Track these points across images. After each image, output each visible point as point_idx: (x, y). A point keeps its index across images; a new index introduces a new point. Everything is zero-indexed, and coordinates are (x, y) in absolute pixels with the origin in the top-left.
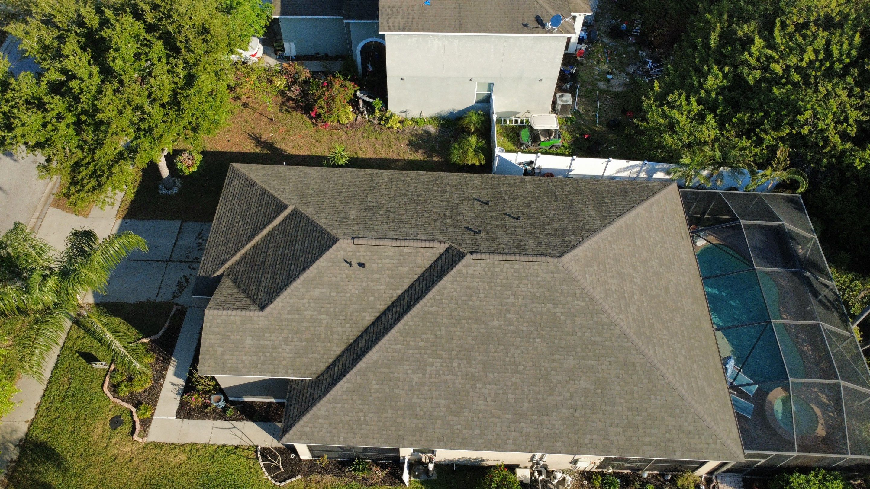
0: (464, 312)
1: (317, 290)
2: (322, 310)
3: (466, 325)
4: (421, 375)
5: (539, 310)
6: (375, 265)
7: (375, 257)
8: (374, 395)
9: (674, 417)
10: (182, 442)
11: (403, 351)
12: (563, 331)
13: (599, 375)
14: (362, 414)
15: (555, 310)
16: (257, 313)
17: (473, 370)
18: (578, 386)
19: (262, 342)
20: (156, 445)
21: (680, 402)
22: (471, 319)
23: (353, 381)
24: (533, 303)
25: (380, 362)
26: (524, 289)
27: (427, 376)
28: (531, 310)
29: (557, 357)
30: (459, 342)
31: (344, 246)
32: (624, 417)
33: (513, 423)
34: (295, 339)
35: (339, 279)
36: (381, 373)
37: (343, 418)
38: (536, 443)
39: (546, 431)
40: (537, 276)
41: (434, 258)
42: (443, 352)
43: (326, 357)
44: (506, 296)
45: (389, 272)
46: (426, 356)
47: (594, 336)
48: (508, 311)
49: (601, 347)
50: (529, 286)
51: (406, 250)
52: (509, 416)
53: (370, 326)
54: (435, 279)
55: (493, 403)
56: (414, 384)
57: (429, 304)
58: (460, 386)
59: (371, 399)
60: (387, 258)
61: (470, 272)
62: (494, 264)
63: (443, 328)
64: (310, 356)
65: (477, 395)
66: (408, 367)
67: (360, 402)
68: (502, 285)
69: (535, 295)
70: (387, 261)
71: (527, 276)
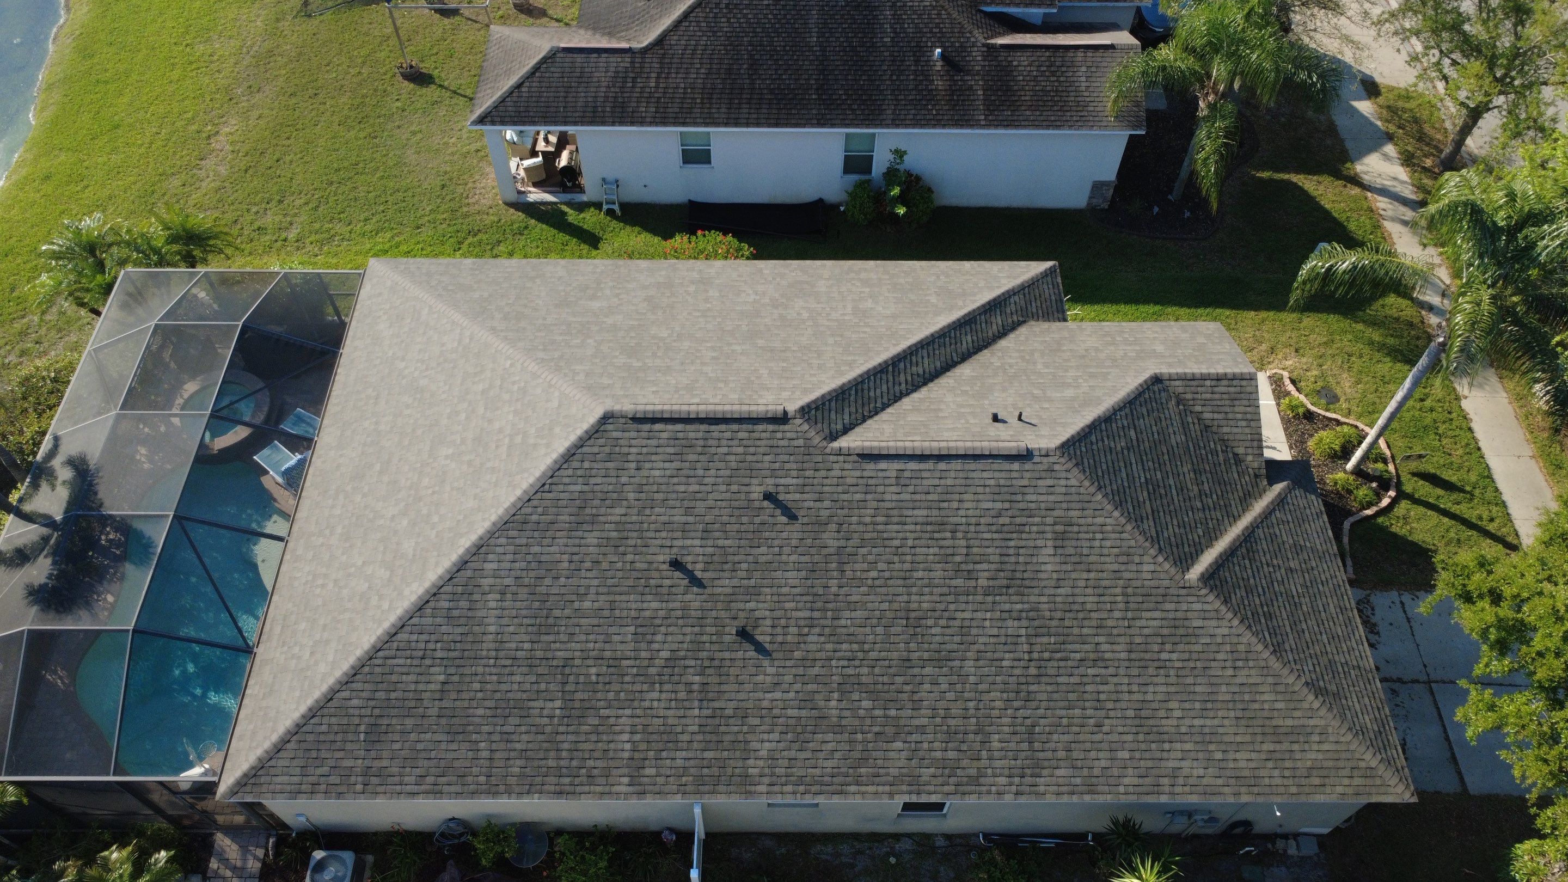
16: (1164, 371)
22: (783, 351)
28: (673, 360)
38: (679, 266)
39: (663, 273)
40: (657, 392)
41: (858, 429)
42: (827, 324)
43: (1022, 339)
44: (719, 372)
46: (856, 321)
47: (564, 340)
48: (715, 358)
49: (556, 332)
50: (674, 382)
52: (718, 281)
53: (960, 363)
54: (853, 392)
55: (743, 289)
56: (870, 300)
58: (796, 300)
59: (935, 290)
61: (787, 393)
62: (741, 401)
63: (831, 342)
64: (1048, 339)
65: (769, 295)
66: (883, 311)
68: (725, 382)
69: (664, 374)
70: (950, 426)
71: (677, 391)
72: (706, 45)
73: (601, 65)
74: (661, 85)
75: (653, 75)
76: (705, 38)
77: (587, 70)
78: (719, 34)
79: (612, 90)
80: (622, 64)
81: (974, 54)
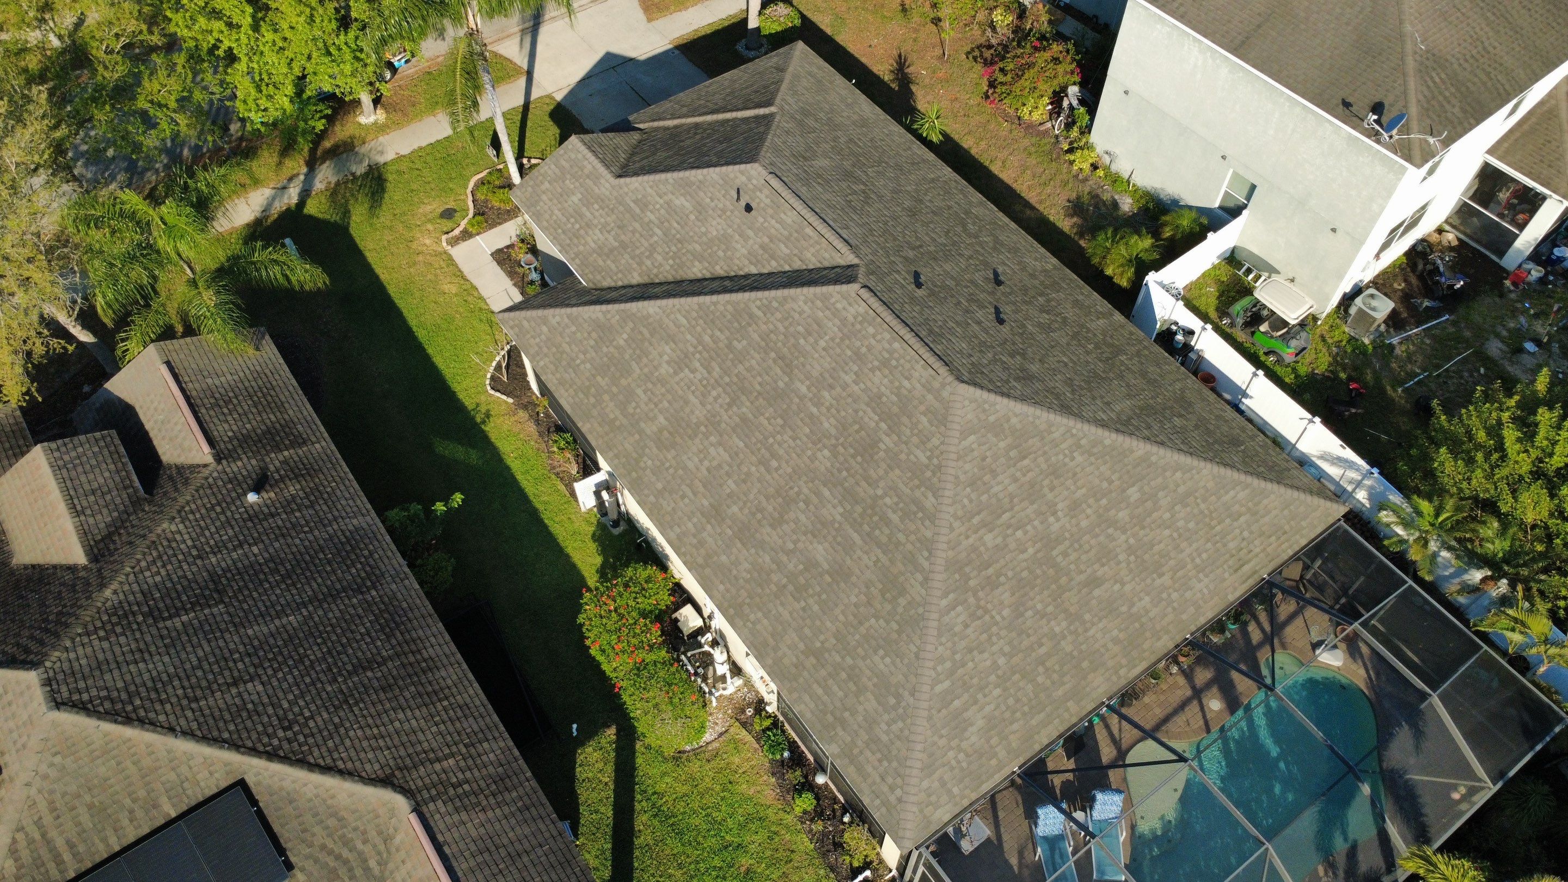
0: (784, 345)
1: (682, 199)
2: (666, 224)
3: (771, 362)
4: (671, 371)
5: (866, 419)
6: (761, 220)
7: (770, 211)
8: (612, 349)
9: (879, 703)
10: (469, 277)
11: (682, 329)
12: (865, 470)
13: (848, 561)
14: (582, 356)
15: (883, 437)
16: (609, 176)
17: (725, 417)
18: (810, 547)
19: (584, 209)
20: (450, 261)
21: (906, 694)
22: (782, 358)
23: (609, 316)
24: (868, 405)
25: (651, 320)
26: (876, 381)
27: (677, 378)
28: (856, 411)
29: (827, 493)
30: (745, 373)
31: (753, 173)
32: (822, 637)
33: (702, 514)
34: (613, 233)
35: (713, 204)
36: (641, 333)
37: (564, 345)
38: (700, 560)
39: (724, 558)
40: (907, 378)
41: (827, 264)
42: (718, 369)
43: (620, 275)
44: (847, 368)
45: (766, 240)
46: (698, 356)
47: (894, 512)
48: (831, 387)
49: (887, 531)
50: (886, 381)
51: (809, 230)
52: (706, 503)
53: (688, 280)
54: (798, 283)
55: (705, 472)
56: (656, 374)
57: (758, 303)
58: (695, 421)
59: (605, 349)
60: (781, 222)
61: (839, 306)
62: (874, 319)
63: (744, 342)
64: (609, 262)
65: (701, 447)
66: (669, 351)
67: (592, 343)
68: (857, 354)
69: (880, 398)
70: (778, 226)
71: (896, 367)
72: (361, 728)
73: (456, 835)
74: (447, 751)
75: (437, 766)
76: (352, 733)
77: (473, 848)
78: (336, 720)
79: (484, 803)
80: (443, 810)
81: (235, 469)
